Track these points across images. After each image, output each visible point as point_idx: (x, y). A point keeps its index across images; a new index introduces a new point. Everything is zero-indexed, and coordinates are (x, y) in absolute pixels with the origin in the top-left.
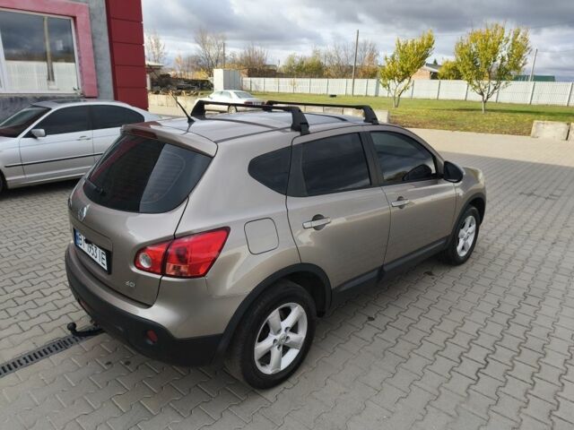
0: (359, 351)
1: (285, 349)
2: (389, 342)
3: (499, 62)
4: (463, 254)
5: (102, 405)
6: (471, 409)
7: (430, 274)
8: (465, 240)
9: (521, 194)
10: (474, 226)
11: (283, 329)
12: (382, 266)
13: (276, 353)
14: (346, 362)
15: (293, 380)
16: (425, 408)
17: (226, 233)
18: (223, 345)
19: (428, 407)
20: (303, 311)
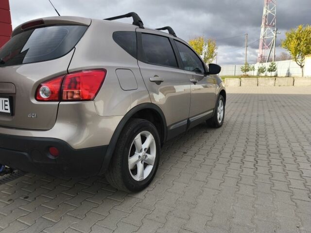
0: (185, 167)
1: (145, 165)
2: (200, 161)
3: (204, 54)
4: (220, 122)
5: (9, 225)
6: (261, 181)
7: (206, 132)
8: (220, 113)
9: (232, 103)
10: (223, 107)
11: (143, 149)
12: (189, 118)
13: (140, 166)
14: (181, 172)
15: (152, 185)
16: (237, 185)
17: (104, 73)
18: (109, 154)
19: (238, 184)
20: (153, 138)
